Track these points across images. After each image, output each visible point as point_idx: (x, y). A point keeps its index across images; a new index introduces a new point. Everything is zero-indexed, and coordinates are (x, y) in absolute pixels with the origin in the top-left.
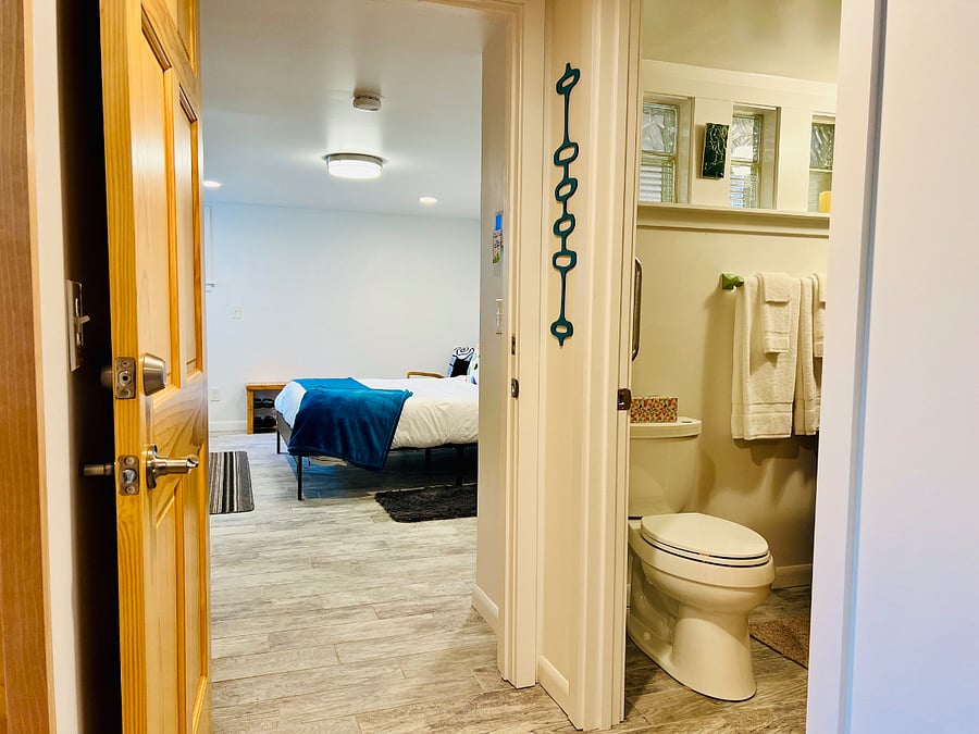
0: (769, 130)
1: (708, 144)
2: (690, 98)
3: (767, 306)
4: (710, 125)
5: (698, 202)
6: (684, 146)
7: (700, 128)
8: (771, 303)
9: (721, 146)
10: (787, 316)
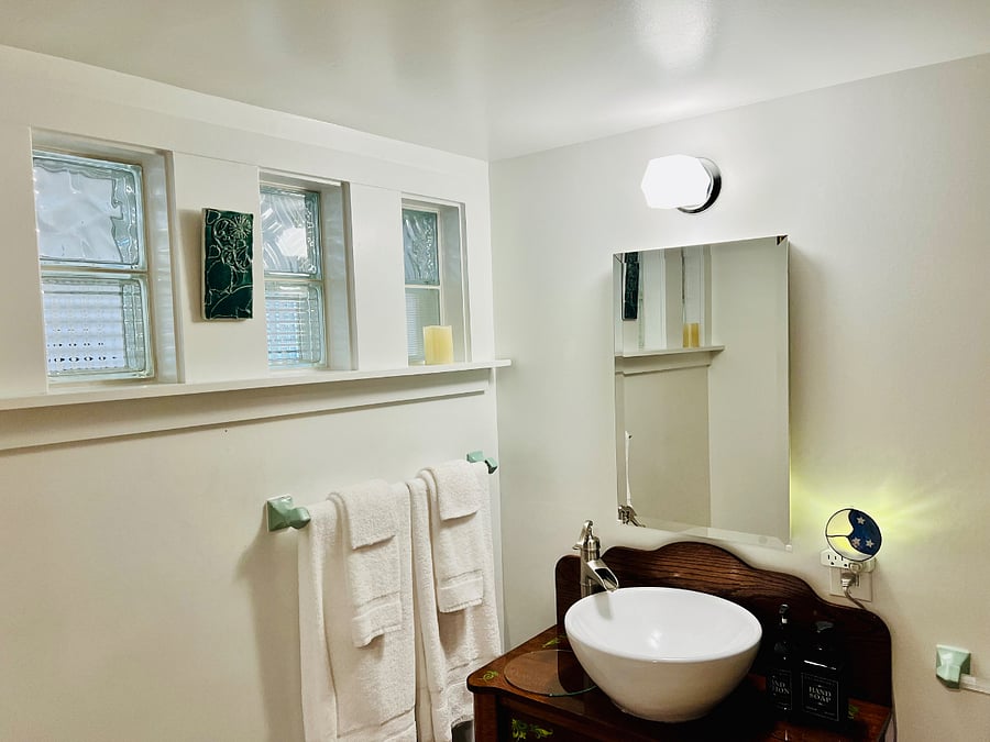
0: (333, 220)
1: (211, 251)
2: (161, 152)
3: (357, 556)
4: (211, 215)
5: (200, 378)
6: (162, 250)
7: (188, 217)
8: (364, 549)
9: (242, 257)
10: (393, 562)
